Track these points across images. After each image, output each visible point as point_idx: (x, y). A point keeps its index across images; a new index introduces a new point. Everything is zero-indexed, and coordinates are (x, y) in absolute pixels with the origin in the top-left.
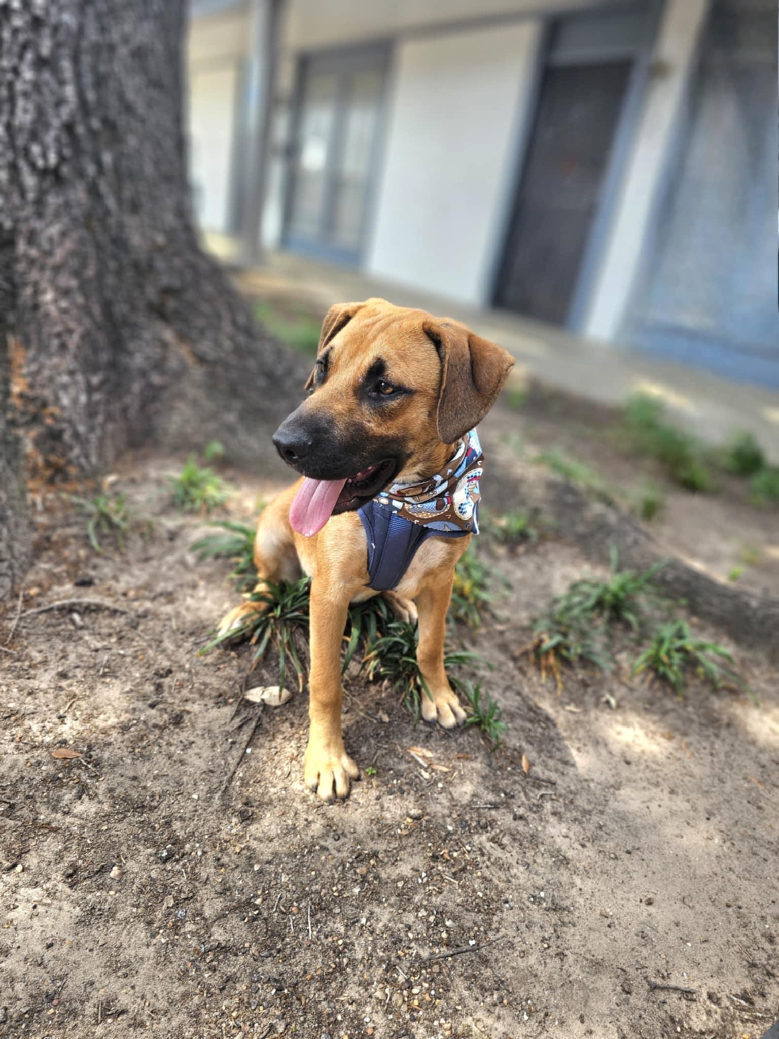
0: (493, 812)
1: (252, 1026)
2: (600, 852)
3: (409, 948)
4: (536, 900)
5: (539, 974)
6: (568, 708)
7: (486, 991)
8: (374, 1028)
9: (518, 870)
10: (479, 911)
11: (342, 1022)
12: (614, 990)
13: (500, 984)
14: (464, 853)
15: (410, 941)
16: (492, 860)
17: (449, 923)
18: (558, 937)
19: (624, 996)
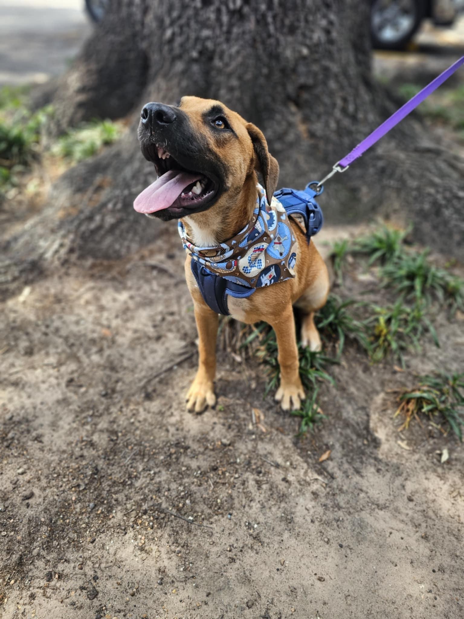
0: (272, 469)
1: (73, 479)
2: (321, 532)
3: (160, 498)
4: (249, 526)
5: (210, 558)
6: (399, 442)
7: (177, 543)
8: (113, 517)
9: (256, 506)
10: (210, 508)
11: (105, 504)
12: (242, 599)
13: (186, 545)
14: (232, 477)
15: (164, 495)
16: (245, 490)
17: (188, 502)
18: (241, 551)
19: (245, 606)
